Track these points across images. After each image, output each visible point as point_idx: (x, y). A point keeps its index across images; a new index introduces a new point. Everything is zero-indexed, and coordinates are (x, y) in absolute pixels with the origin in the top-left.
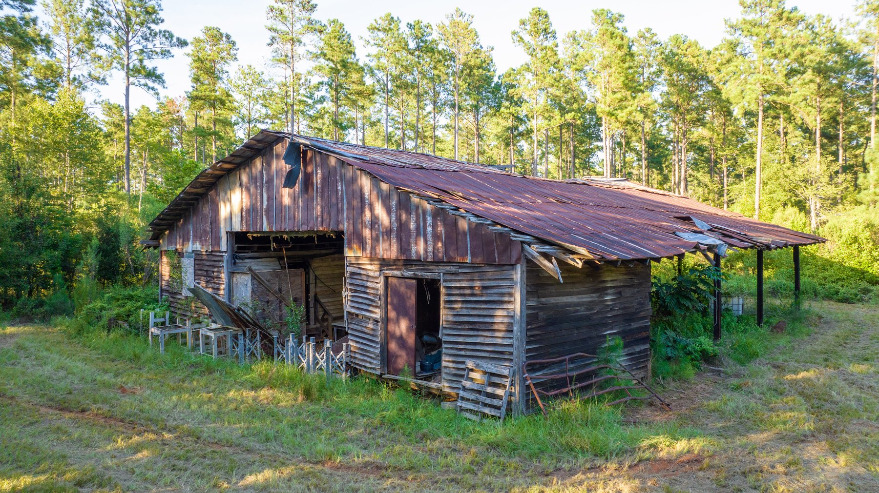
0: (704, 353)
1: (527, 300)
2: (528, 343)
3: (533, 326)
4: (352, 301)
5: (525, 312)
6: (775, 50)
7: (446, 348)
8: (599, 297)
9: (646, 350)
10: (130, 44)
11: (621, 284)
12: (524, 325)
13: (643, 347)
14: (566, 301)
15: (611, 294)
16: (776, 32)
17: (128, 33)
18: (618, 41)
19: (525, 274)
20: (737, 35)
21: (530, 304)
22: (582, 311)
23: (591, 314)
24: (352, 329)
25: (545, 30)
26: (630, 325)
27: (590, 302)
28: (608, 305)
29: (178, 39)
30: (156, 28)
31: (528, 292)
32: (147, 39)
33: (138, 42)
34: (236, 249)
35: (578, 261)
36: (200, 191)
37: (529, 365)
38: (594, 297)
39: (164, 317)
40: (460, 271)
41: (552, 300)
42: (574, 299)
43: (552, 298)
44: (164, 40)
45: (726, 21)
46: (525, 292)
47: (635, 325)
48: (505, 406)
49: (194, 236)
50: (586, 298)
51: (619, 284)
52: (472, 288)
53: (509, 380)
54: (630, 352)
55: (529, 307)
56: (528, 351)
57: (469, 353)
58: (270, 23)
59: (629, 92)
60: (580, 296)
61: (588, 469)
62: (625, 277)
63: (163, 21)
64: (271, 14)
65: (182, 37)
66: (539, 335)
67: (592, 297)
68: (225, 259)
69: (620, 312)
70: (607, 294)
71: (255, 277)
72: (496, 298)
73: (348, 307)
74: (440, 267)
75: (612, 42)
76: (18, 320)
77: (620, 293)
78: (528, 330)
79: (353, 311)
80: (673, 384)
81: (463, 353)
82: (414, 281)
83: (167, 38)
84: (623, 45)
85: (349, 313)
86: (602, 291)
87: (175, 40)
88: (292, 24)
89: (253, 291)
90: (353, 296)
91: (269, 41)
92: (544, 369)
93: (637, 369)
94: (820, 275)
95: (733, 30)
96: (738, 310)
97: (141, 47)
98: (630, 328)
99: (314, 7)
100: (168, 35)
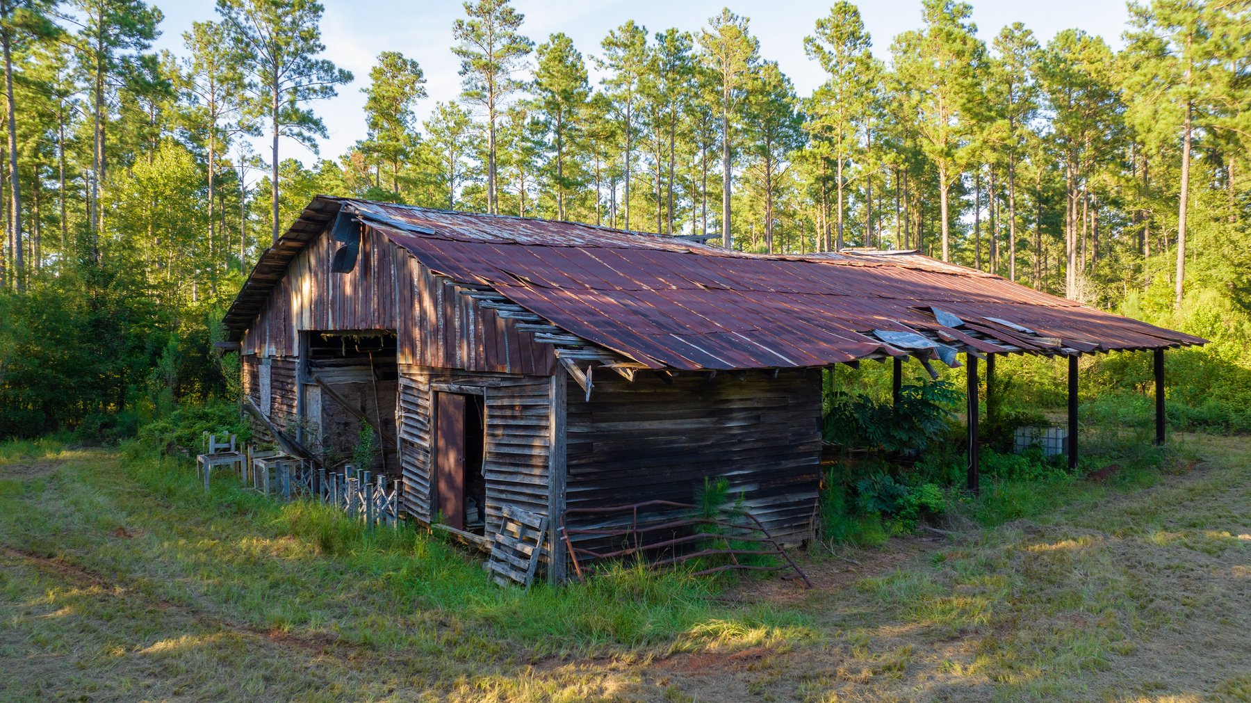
0: (924, 508)
1: (568, 424)
2: (569, 484)
3: (582, 462)
4: (406, 424)
5: (565, 442)
6: (1208, 45)
7: (490, 489)
8: (716, 422)
9: (812, 501)
10: (280, 81)
11: (760, 405)
12: (563, 460)
13: (804, 497)
14: (648, 427)
15: (739, 420)
16: (1214, 17)
17: (277, 68)
18: (958, 45)
19: (564, 389)
20: (1149, 27)
21: (575, 430)
22: (683, 443)
23: (700, 446)
24: (407, 462)
25: (853, 33)
26: (780, 464)
27: (697, 429)
28: (735, 435)
29: (341, 71)
30: (312, 57)
31: (569, 415)
32: (301, 74)
33: (290, 78)
34: (310, 354)
35: (629, 371)
36: (271, 276)
37: (568, 515)
38: (707, 422)
39: (229, 442)
40: (502, 384)
41: (621, 426)
42: (667, 425)
43: (621, 424)
44: (322, 74)
45: (1130, 6)
46: (564, 413)
47: (788, 464)
48: (533, 569)
49: (271, 337)
50: (689, 424)
51: (756, 405)
52: (512, 407)
53: (539, 534)
54: (778, 502)
55: (571, 435)
56: (569, 495)
57: (510, 497)
58: (458, 44)
59: (974, 121)
60: (678, 421)
61: (594, 658)
62: (769, 395)
63: (323, 48)
64: (460, 32)
65: (346, 69)
66: (594, 473)
67: (703, 423)
68: (297, 366)
69: (760, 445)
70: (732, 419)
71: (326, 390)
72: (534, 423)
73: (401, 434)
74: (484, 379)
75: (947, 46)
76: (80, 443)
77: (758, 418)
78: (569, 467)
79: (406, 437)
80: (848, 551)
81: (503, 496)
82: (461, 398)
83: (326, 71)
84: (964, 52)
85: (403, 440)
86: (726, 414)
87: (336, 72)
88: (490, 44)
89: (324, 410)
90: (406, 417)
91: (461, 69)
92: (604, 521)
93: (791, 527)
94: (1239, 396)
95: (1142, 20)
96: (1056, 448)
97: (293, 85)
98: (779, 467)
99: (521, 17)
100: (328, 67)
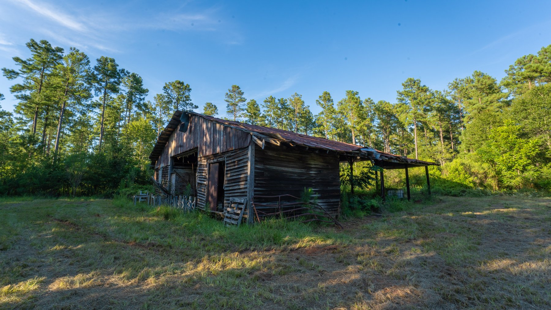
0: (372, 206)
1: (255, 164)
2: (255, 187)
3: (260, 179)
4: (200, 178)
5: (254, 171)
6: (418, 101)
7: (226, 193)
8: (306, 171)
9: (338, 202)
10: (179, 107)
11: (321, 167)
12: (253, 177)
13: (335, 200)
14: (284, 169)
15: (314, 171)
16: (418, 95)
17: (178, 104)
18: (355, 100)
19: (254, 151)
20: (403, 97)
21: (258, 167)
22: (295, 177)
23: (301, 179)
24: (199, 191)
25: (329, 99)
26: (327, 188)
27: (300, 173)
28: (313, 176)
29: (195, 106)
30: (187, 102)
31: (256, 161)
32: (184, 106)
33: (181, 107)
34: (174, 164)
35: (278, 142)
36: (163, 142)
37: (255, 198)
38: (303, 171)
39: (146, 193)
40: (231, 155)
41: (274, 168)
42: (290, 170)
43: (274, 167)
44: (190, 106)
45: (398, 92)
46: (254, 160)
47: (330, 188)
48: (241, 219)
49: (163, 161)
50: (297, 170)
51: (319, 167)
52: (234, 162)
53: (243, 206)
54: (327, 201)
55: (256, 168)
56: (255, 191)
57: (233, 195)
58: (227, 99)
59: (361, 119)
60: (294, 169)
61: (265, 250)
62: (323, 164)
63: (191, 100)
64: (227, 96)
65: (197, 105)
66: (265, 184)
67: (302, 171)
68: (169, 168)
69: (320, 180)
70: (312, 171)
71: (177, 174)
72: (242, 165)
73: (198, 181)
74: (226, 155)
75: (353, 101)
77: (320, 171)
78: (255, 180)
79: (199, 182)
80: (351, 219)
81: (231, 195)
82: (218, 164)
83: (191, 105)
84: (357, 102)
85: (199, 183)
86: (309, 169)
87: (194, 106)
88: (235, 99)
89: (176, 180)
90: (199, 175)
91: (227, 106)
92: (268, 202)
93: (332, 211)
94: (443, 185)
95: (401, 95)
96: (401, 196)
97: (182, 109)
98: (327, 189)
99: (243, 93)
100: (192, 104)
